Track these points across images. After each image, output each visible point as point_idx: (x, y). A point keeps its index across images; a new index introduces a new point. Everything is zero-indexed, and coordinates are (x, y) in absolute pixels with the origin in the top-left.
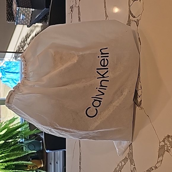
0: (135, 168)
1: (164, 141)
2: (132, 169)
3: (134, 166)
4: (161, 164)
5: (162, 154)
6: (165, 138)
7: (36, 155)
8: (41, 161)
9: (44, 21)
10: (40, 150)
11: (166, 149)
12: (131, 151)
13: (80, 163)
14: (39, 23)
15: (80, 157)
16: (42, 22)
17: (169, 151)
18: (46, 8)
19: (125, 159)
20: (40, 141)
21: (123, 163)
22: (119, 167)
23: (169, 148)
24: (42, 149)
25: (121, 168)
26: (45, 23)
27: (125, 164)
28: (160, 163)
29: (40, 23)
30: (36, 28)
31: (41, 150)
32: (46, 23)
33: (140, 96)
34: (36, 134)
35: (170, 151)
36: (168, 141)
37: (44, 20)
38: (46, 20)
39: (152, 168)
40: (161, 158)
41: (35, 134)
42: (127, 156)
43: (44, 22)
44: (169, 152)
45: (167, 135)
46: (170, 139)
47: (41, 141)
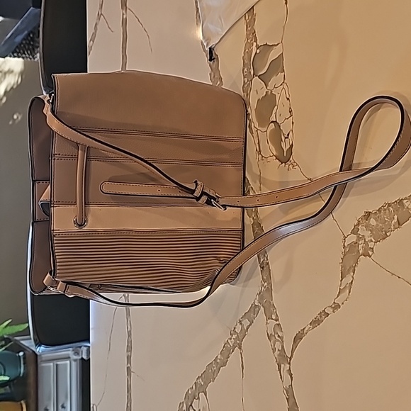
0: (279, 325)
1: (355, 231)
2: (271, 331)
3: (276, 320)
4: (350, 292)
5: (350, 268)
6: (358, 224)
7: (9, 391)
8: (21, 404)
9: (29, 52)
10: (18, 378)
11: (361, 252)
12: (266, 284)
13: (129, 358)
14: (15, 57)
15: (129, 342)
16: (24, 55)
17: (371, 253)
18: (33, 7)
19: (252, 310)
20: (19, 352)
21: (246, 322)
22: (234, 337)
23: (371, 245)
24: (24, 373)
25: (241, 338)
26: (31, 57)
27: (250, 325)
28: (348, 291)
29: (19, 57)
30: (7, 75)
31: (21, 375)
32: (33, 57)
33: (288, 135)
34: (7, 338)
35: (373, 251)
36: (368, 227)
37: (29, 49)
38: (34, 49)
39: (324, 311)
40: (348, 279)
41: (5, 336)
42: (256, 301)
43: (27, 56)
44: (370, 256)
45: (363, 214)
46: (372, 221)
47: (21, 354)
